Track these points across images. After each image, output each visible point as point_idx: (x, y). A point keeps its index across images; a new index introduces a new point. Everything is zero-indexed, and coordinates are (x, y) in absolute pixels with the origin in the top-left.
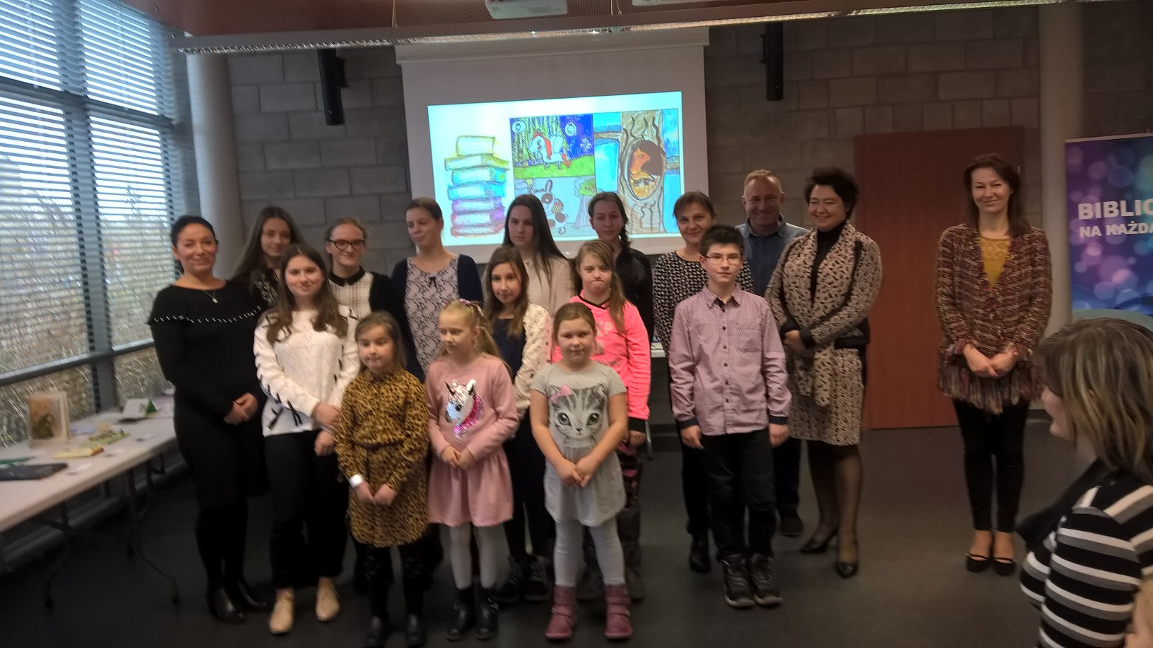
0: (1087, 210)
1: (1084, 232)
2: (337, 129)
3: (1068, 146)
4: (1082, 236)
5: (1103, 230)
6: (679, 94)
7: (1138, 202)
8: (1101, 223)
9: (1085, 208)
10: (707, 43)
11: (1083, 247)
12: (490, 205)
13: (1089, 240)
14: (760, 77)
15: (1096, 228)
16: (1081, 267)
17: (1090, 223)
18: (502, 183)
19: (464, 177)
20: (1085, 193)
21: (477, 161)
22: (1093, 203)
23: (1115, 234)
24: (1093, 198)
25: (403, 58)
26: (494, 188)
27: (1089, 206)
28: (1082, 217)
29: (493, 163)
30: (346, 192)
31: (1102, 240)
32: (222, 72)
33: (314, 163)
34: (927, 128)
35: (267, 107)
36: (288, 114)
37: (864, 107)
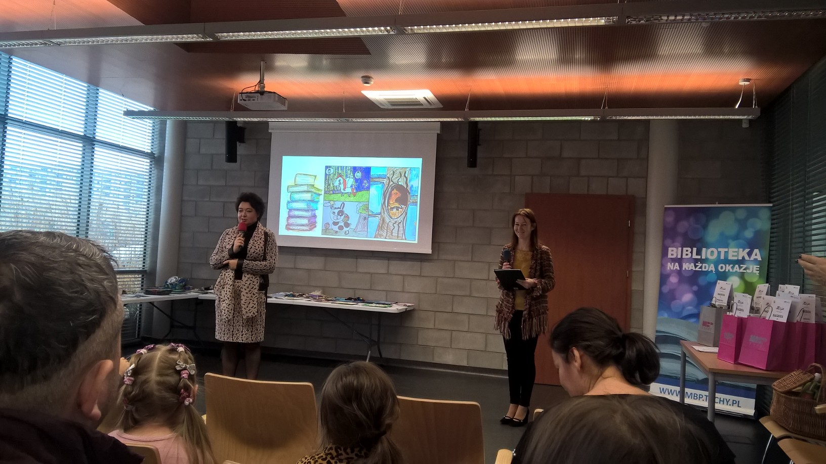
0: (673, 252)
1: (670, 266)
3: (665, 209)
4: (668, 269)
5: (681, 266)
6: (421, 160)
7: (704, 250)
8: (680, 261)
9: (672, 251)
10: (439, 132)
11: (668, 276)
12: (308, 214)
13: (672, 271)
15: (677, 264)
16: (666, 289)
17: (674, 260)
18: (317, 202)
19: (296, 196)
20: (673, 242)
21: (305, 188)
22: (677, 248)
23: (687, 269)
24: (678, 244)
25: (273, 129)
26: (312, 204)
27: (674, 249)
28: (670, 256)
29: (313, 190)
31: (679, 272)
32: (183, 130)
33: (222, 183)
34: (572, 191)
35: (203, 151)
36: (212, 155)
37: (532, 176)
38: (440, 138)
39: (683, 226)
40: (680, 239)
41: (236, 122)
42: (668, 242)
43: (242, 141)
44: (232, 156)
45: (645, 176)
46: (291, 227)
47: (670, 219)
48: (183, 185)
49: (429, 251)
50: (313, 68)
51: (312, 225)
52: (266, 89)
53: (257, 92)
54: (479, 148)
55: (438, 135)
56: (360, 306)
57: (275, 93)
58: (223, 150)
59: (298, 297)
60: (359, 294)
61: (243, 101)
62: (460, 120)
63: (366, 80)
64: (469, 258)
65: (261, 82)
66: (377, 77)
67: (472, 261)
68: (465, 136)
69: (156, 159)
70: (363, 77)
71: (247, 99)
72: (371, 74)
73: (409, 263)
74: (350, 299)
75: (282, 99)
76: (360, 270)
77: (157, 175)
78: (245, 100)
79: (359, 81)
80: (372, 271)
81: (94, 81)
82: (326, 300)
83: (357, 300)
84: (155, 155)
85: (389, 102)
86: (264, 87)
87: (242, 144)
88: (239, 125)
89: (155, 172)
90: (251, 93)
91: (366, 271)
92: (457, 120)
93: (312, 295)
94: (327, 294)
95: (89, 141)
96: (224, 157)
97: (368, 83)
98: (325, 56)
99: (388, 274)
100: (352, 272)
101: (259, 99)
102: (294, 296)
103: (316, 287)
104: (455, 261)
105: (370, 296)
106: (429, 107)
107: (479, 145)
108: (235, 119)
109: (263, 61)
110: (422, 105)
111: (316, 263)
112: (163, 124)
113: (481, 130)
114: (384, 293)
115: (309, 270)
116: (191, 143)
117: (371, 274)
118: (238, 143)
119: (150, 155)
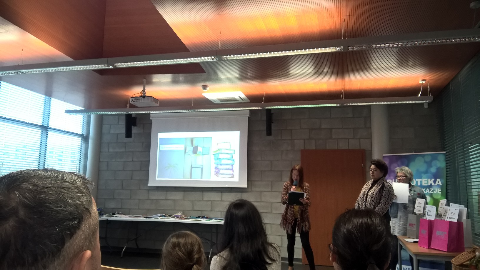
2: (129, 139)
3: (384, 157)
6: (239, 132)
10: (249, 116)
14: (264, 128)
22: (392, 179)
24: (392, 177)
25: (152, 118)
27: (390, 180)
30: (131, 160)
32: (100, 120)
33: (123, 150)
34: (328, 148)
35: (112, 132)
36: (118, 134)
37: (304, 140)
38: (250, 120)
41: (131, 114)
43: (135, 125)
44: (129, 134)
45: (370, 138)
48: (100, 152)
50: (175, 82)
52: (146, 95)
53: (141, 96)
54: (272, 124)
55: (248, 117)
56: (205, 221)
57: (151, 97)
58: (123, 131)
59: (167, 217)
60: (205, 214)
61: (133, 102)
62: (260, 108)
63: (205, 87)
65: (144, 90)
66: (211, 86)
67: (271, 191)
68: (264, 118)
69: (85, 138)
70: (203, 86)
71: (135, 101)
72: (207, 84)
73: (234, 194)
74: (199, 217)
75: (155, 100)
76: (205, 199)
77: (85, 147)
78: (134, 101)
79: (201, 88)
80: (212, 199)
81: (49, 93)
82: (185, 218)
83: (204, 217)
84: (84, 136)
85: (219, 100)
86: (145, 93)
87: (135, 127)
88: (133, 116)
89: (84, 145)
90: (137, 97)
91: (208, 199)
92: (258, 108)
93: (176, 215)
94: (185, 215)
95: (45, 128)
96: (124, 135)
97: (206, 89)
98: (181, 75)
99: (221, 201)
100: (200, 201)
101: (142, 101)
102: (165, 216)
103: (179, 211)
104: (261, 191)
105: (211, 215)
106: (242, 101)
107: (273, 123)
108: (129, 112)
109: (145, 79)
110: (238, 100)
111: (178, 196)
112: (89, 117)
113: (273, 114)
114: (220, 213)
115: (174, 200)
116: (105, 128)
117: (212, 201)
118: (132, 126)
119: (82, 136)
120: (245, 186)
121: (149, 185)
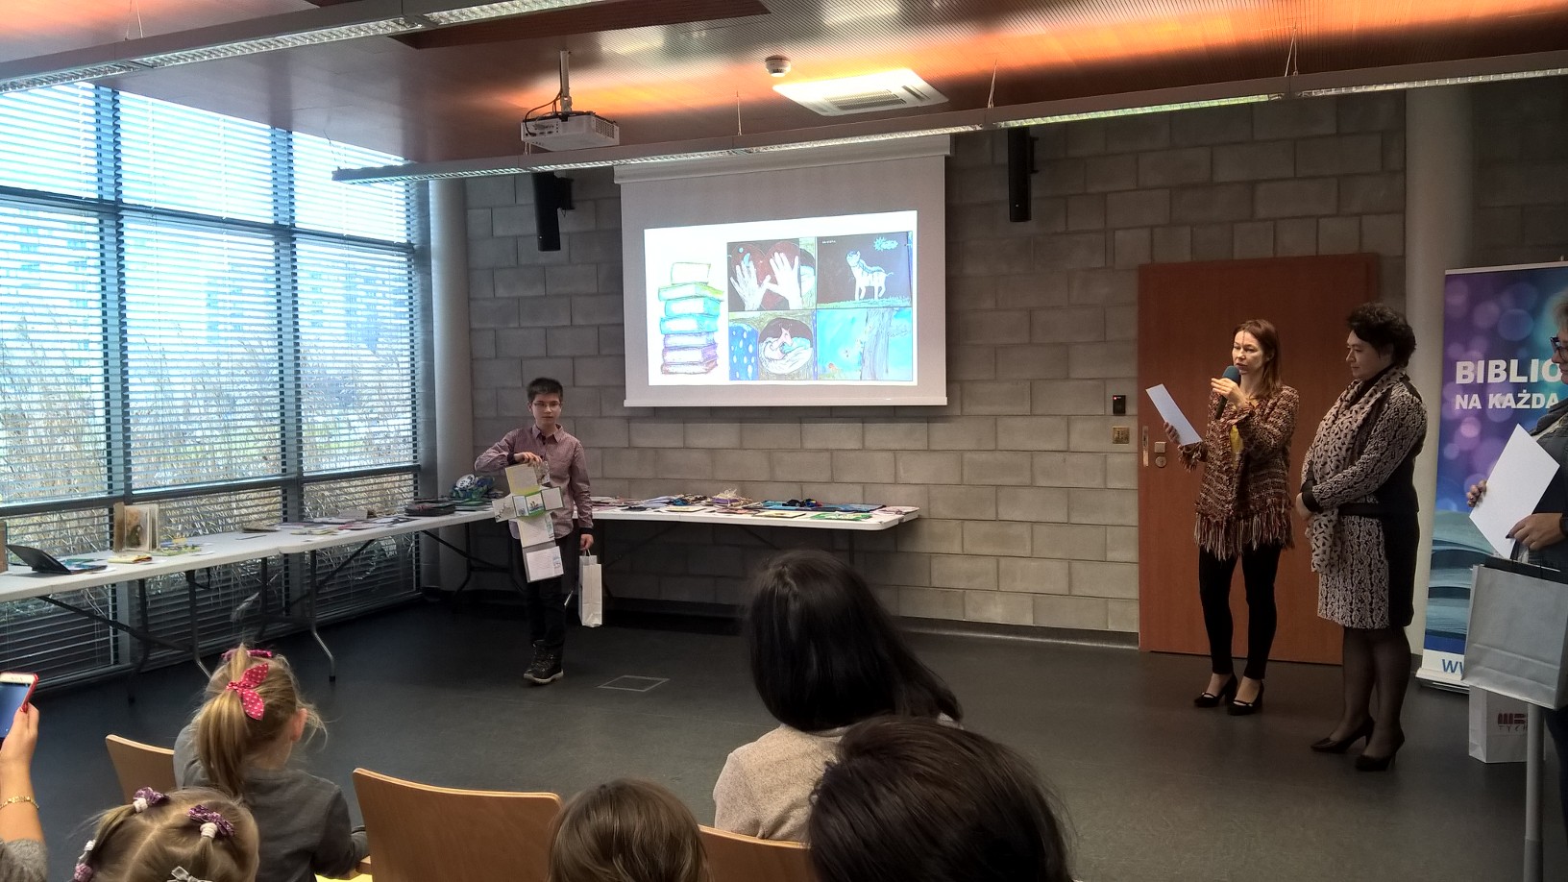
0: (1467, 371)
1: (1461, 402)
2: (552, 255)
3: (1449, 278)
4: (1457, 407)
5: (1484, 401)
6: (915, 213)
8: (1482, 390)
9: (1465, 368)
10: (948, 154)
11: (1457, 423)
12: (702, 341)
13: (1465, 413)
15: (1475, 397)
16: (1452, 452)
17: (1468, 389)
18: (716, 316)
19: (677, 308)
20: (1467, 348)
21: (691, 291)
22: (1475, 362)
23: (1498, 407)
24: (1475, 353)
25: (621, 177)
26: (707, 322)
27: (1469, 364)
28: (1459, 380)
29: (707, 293)
30: (567, 322)
31: (1481, 415)
32: (459, 197)
33: (539, 290)
35: (499, 231)
36: (516, 238)
37: (1152, 228)
39: (1488, 313)
40: (1480, 344)
41: (550, 173)
42: (1455, 349)
43: (568, 206)
44: (549, 239)
45: (1399, 209)
46: (671, 369)
47: (1459, 300)
48: (469, 299)
49: (943, 401)
50: (675, 52)
51: (710, 362)
53: (556, 115)
55: (947, 158)
56: (807, 519)
57: (589, 113)
58: (531, 227)
59: (692, 504)
60: (812, 492)
61: (530, 137)
62: (978, 128)
63: (776, 64)
64: (1026, 409)
65: (564, 93)
66: (797, 56)
67: (1032, 415)
68: (1003, 157)
69: (417, 254)
70: (768, 59)
71: (537, 132)
72: (785, 51)
73: (902, 428)
74: (792, 503)
75: (606, 123)
76: (809, 444)
77: (422, 285)
78: (534, 135)
79: (763, 67)
80: (831, 446)
81: (282, 120)
82: (745, 508)
83: (806, 504)
84: (415, 247)
85: (835, 103)
86: (569, 103)
87: (570, 213)
88: (558, 176)
89: (416, 278)
90: (545, 118)
91: (819, 446)
92: (970, 129)
93: (718, 499)
94: (750, 494)
95: (285, 233)
96: (535, 241)
97: (781, 71)
98: (695, 25)
99: (863, 449)
100: (793, 450)
101: (560, 130)
102: (685, 503)
103: (729, 483)
104: (996, 417)
105: (831, 495)
106: (919, 104)
108: (535, 168)
109: (564, 49)
110: (902, 101)
111: (723, 436)
112: (423, 187)
113: (1037, 139)
114: (859, 488)
115: (711, 450)
116: (477, 217)
117: (831, 451)
118: (559, 210)
119: (406, 248)
120: (942, 400)
121: (627, 403)
